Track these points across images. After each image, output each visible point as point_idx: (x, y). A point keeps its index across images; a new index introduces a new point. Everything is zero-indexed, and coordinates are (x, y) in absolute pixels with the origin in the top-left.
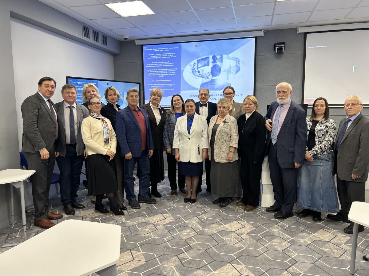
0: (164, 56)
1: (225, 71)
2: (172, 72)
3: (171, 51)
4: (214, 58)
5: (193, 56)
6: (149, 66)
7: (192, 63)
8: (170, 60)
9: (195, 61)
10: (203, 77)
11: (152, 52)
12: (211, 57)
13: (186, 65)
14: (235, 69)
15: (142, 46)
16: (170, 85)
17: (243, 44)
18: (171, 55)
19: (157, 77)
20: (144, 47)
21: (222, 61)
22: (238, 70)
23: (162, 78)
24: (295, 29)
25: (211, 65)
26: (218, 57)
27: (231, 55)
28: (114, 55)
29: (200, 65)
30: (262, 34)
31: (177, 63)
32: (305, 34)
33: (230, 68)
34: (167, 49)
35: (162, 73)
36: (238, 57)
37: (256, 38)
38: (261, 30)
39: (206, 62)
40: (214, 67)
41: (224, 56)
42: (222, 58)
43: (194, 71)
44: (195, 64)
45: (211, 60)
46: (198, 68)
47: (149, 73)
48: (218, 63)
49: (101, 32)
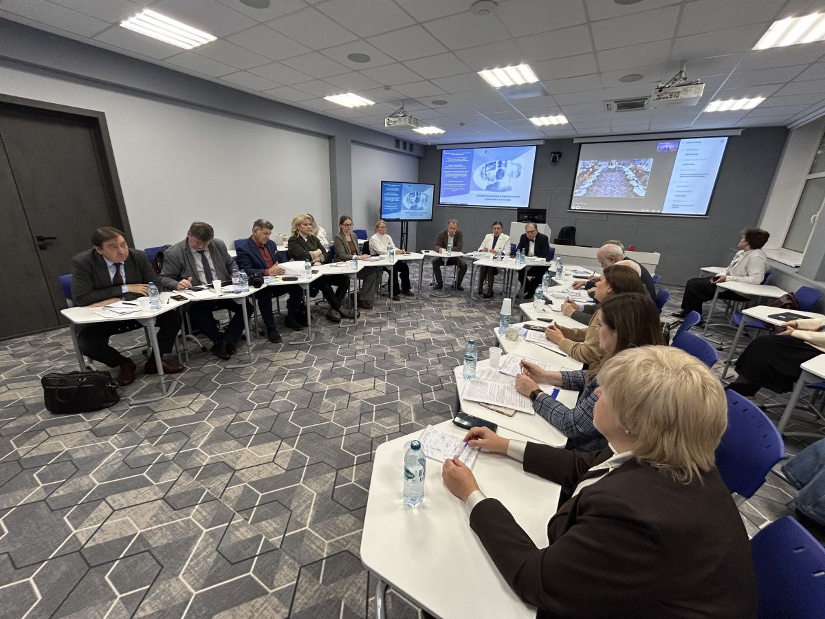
0: (458, 160)
1: (508, 175)
2: (464, 174)
3: (465, 155)
4: (500, 163)
5: (483, 160)
6: (446, 168)
7: (481, 167)
8: (464, 163)
9: (484, 165)
10: (489, 180)
11: (450, 156)
12: (497, 162)
13: (476, 168)
14: (515, 174)
15: (442, 150)
16: (462, 185)
17: (527, 151)
18: (464, 159)
19: (451, 178)
20: (444, 152)
21: (506, 166)
22: (519, 174)
23: (455, 179)
24: (572, 140)
25: (497, 169)
26: (503, 162)
27: (515, 161)
28: (420, 158)
29: (487, 169)
30: (542, 143)
31: (469, 166)
32: (580, 144)
33: (512, 173)
34: (462, 154)
35: (456, 175)
36: (521, 163)
37: (537, 146)
38: (541, 139)
39: (492, 166)
40: (499, 171)
41: (509, 161)
42: (506, 163)
43: (482, 174)
44: (483, 168)
45: (497, 165)
46: (485, 171)
47: (445, 174)
48: (503, 168)
49: (410, 141)
